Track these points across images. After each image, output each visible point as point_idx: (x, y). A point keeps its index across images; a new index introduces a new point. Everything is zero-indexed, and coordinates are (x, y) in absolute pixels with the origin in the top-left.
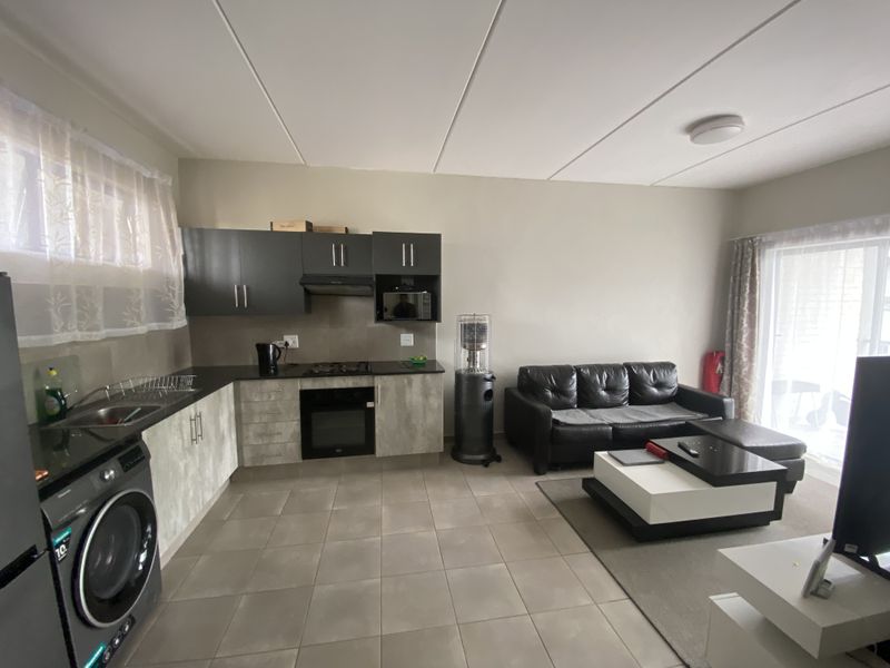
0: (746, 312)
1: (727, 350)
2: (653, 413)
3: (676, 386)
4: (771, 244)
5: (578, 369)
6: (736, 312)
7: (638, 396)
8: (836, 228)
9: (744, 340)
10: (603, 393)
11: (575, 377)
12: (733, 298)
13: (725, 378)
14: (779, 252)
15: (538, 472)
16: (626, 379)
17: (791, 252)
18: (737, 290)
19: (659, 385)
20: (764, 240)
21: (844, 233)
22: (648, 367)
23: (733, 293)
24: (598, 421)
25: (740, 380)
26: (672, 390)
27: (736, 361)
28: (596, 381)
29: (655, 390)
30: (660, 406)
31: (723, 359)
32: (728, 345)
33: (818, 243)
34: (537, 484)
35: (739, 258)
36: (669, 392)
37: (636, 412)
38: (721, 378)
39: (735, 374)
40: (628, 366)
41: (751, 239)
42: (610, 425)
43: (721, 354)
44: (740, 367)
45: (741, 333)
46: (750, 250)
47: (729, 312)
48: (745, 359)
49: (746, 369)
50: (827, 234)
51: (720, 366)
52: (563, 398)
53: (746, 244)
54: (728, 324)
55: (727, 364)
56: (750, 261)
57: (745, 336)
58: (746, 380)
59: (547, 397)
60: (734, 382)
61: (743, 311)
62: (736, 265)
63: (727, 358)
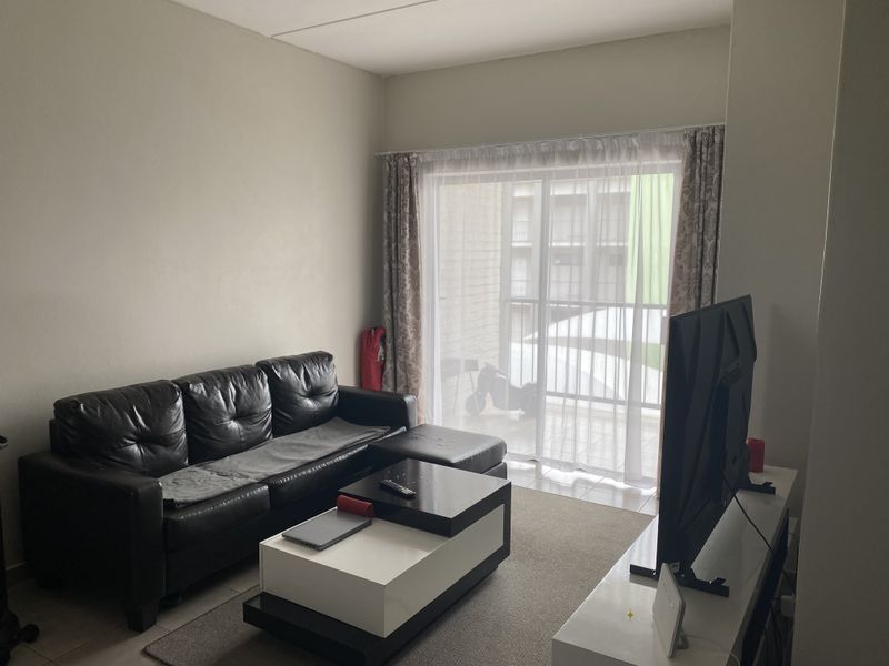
0: (408, 267)
1: (387, 325)
2: (317, 443)
3: (336, 389)
4: (430, 166)
5: (183, 385)
6: (394, 266)
7: (287, 419)
8: (502, 151)
9: (408, 307)
10: (234, 425)
11: (180, 403)
12: (389, 246)
13: (389, 366)
14: (440, 179)
15: (138, 626)
16: (266, 391)
17: (453, 181)
18: (393, 234)
19: (315, 393)
20: (421, 159)
21: (510, 159)
22: (294, 363)
23: (390, 238)
24: (241, 482)
25: (406, 367)
26: (332, 397)
27: (400, 340)
28: (218, 404)
29: (309, 403)
30: (319, 428)
31: (383, 339)
32: (388, 316)
33: (482, 172)
34: (145, 653)
35: (393, 182)
36: (329, 400)
37: (291, 447)
38: (383, 367)
39: (401, 358)
40: (265, 367)
41: (407, 155)
42: (262, 482)
43: (381, 332)
44: (406, 347)
45: (404, 297)
46: (407, 173)
47: (386, 267)
48: (411, 336)
49: (412, 351)
50: (492, 160)
51: (381, 350)
52: (163, 451)
53: (400, 162)
54: (386, 284)
55: (389, 345)
56: (407, 189)
57: (409, 302)
58: (414, 366)
59: (130, 456)
60: (400, 372)
61: (404, 265)
62: (390, 193)
63: (389, 335)
